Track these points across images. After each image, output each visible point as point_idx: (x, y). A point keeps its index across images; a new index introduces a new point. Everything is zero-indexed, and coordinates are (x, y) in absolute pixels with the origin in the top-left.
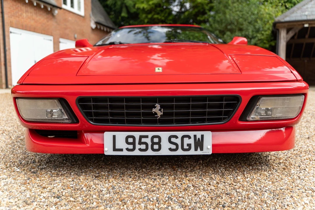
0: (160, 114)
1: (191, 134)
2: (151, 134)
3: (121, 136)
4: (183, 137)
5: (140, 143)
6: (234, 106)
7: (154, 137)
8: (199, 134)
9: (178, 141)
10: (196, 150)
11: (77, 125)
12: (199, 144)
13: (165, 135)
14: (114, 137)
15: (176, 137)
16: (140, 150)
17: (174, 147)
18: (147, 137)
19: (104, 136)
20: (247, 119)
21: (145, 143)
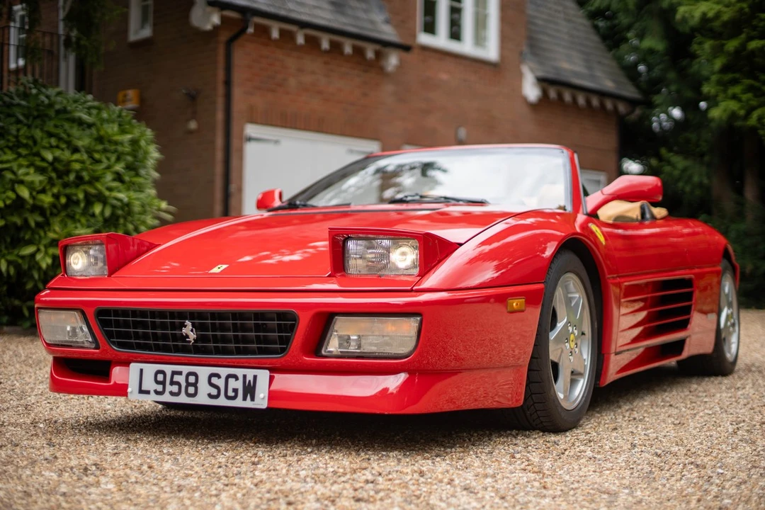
1: (239, 372)
2: (186, 369)
3: (150, 369)
4: (229, 376)
5: (172, 383)
6: (292, 328)
7: (190, 374)
8: (250, 373)
9: (220, 383)
10: (245, 399)
12: (250, 390)
13: (204, 372)
14: (141, 370)
15: (218, 376)
16: (172, 394)
17: (214, 392)
18: (180, 373)
19: (129, 370)
20: (323, 353)
21: (178, 384)
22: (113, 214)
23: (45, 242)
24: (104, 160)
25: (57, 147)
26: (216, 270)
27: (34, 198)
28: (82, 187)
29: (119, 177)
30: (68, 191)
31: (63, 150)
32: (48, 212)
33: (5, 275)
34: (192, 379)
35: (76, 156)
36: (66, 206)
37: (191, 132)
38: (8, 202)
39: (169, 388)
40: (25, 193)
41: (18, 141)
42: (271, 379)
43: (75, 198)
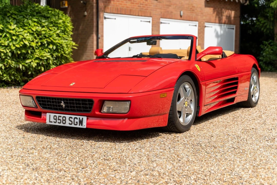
0: (64, 106)
1: (78, 117)
2: (62, 115)
3: (52, 115)
4: (75, 118)
5: (59, 119)
6: (92, 104)
7: (64, 117)
8: (81, 117)
9: (72, 120)
10: (80, 125)
11: (38, 109)
12: (81, 122)
13: (68, 116)
14: (50, 115)
15: (72, 118)
16: (59, 123)
17: (71, 123)
18: (61, 117)
19: (46, 115)
20: (102, 112)
21: (60, 120)
22: (57, 48)
23: (34, 58)
24: (53, 30)
25: (37, 26)
26: (71, 85)
27: (30, 44)
28: (46, 39)
29: (58, 35)
30: (41, 41)
31: (39, 27)
32: (35, 48)
33: (22, 70)
34: (64, 119)
35: (43, 29)
36: (41, 46)
37: (85, 16)
38: (21, 46)
39: (58, 121)
40: (27, 42)
41: (24, 24)
42: (87, 119)
43: (44, 43)
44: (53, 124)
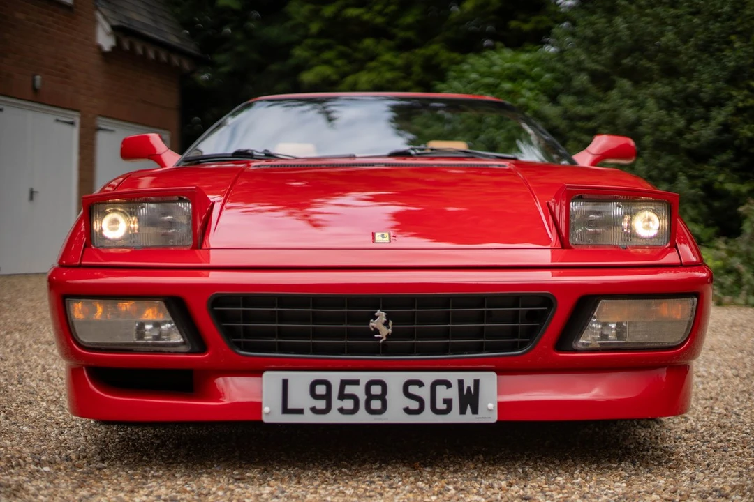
0: (385, 332)
1: (453, 377)
2: (364, 377)
3: (300, 381)
4: (435, 384)
5: (342, 396)
7: (371, 383)
8: (469, 378)
9: (424, 393)
10: (463, 411)
11: (206, 356)
12: (470, 399)
13: (395, 380)
14: (285, 382)
15: (420, 384)
16: (342, 411)
17: (414, 405)
18: (356, 382)
19: (262, 381)
20: (574, 347)
21: (355, 398)
34: (376, 390)
44: (309, 418)
